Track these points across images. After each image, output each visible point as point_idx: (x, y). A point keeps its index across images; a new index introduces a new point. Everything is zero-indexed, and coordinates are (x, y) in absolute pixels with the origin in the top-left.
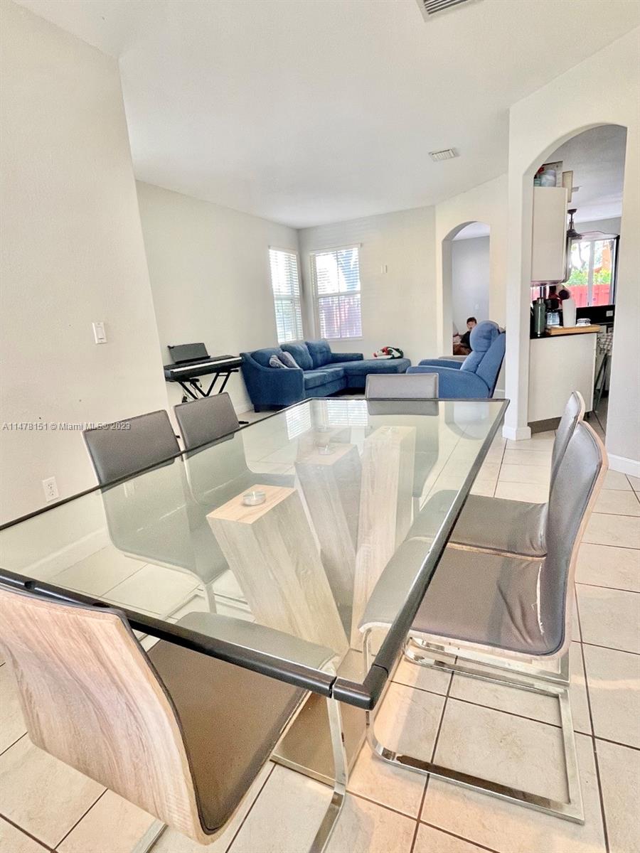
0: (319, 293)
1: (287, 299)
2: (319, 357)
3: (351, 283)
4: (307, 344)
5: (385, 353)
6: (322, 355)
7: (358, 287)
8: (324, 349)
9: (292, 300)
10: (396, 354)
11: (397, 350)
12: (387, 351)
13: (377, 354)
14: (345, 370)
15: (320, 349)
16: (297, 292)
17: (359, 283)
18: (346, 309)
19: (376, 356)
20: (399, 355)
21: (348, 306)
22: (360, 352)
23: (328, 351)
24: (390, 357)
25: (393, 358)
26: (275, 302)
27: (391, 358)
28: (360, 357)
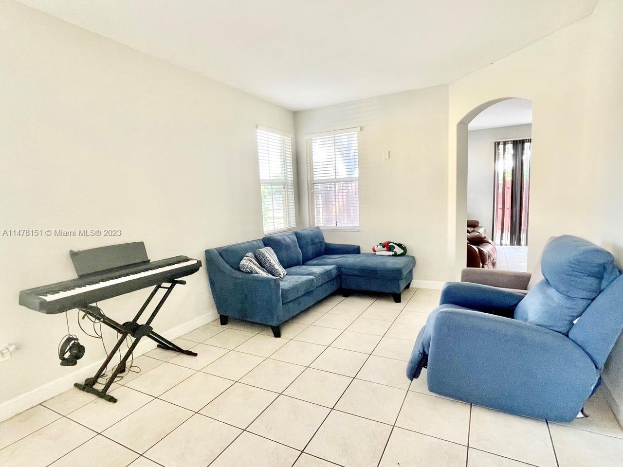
0: (315, 179)
1: (278, 184)
2: (310, 250)
3: (350, 169)
4: (296, 234)
5: (385, 249)
6: (314, 246)
7: (356, 174)
8: (317, 240)
9: (285, 184)
10: (399, 251)
11: (400, 246)
12: (388, 247)
13: (376, 250)
14: (339, 268)
15: (312, 240)
16: (290, 177)
17: (357, 170)
18: (345, 197)
19: (374, 251)
20: (402, 251)
21: (346, 191)
22: (356, 244)
23: (322, 241)
24: (391, 253)
25: (395, 255)
26: (262, 187)
27: (393, 255)
28: (356, 250)
